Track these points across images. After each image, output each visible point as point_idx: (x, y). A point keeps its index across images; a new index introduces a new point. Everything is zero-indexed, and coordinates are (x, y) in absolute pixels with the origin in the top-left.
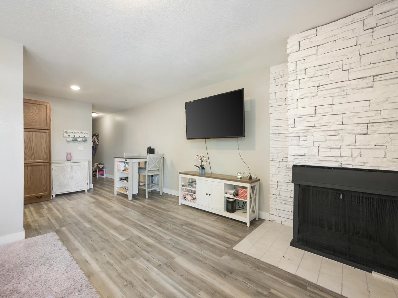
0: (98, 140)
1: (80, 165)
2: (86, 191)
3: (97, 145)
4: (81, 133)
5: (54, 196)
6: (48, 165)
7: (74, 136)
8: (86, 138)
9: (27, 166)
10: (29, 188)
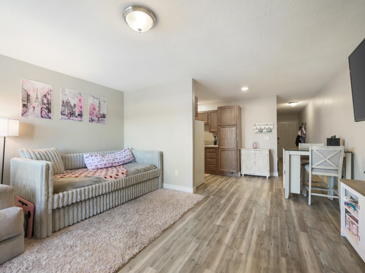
0: (305, 129)
1: (262, 153)
2: (267, 177)
3: (305, 134)
4: (266, 125)
5: (243, 175)
6: (236, 151)
7: (261, 128)
8: (271, 129)
9: (225, 150)
10: (226, 165)
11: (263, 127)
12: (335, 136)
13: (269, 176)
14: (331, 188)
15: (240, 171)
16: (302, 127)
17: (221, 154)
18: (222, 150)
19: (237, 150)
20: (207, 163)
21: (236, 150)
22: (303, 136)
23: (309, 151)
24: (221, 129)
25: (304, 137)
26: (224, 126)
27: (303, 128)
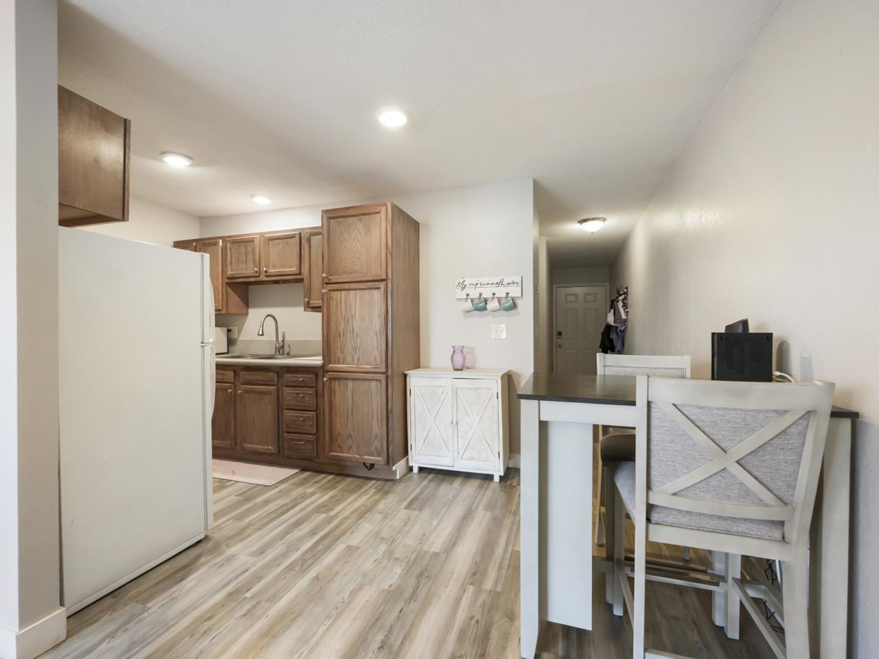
0: (625, 306)
1: (478, 389)
2: (497, 479)
3: (625, 321)
4: (500, 284)
5: (415, 470)
6: (384, 381)
7: (481, 295)
8: (513, 299)
9: (347, 379)
10: (350, 436)
11: (487, 294)
12: (745, 323)
13: (502, 474)
14: (730, 580)
15: (406, 453)
16: (618, 301)
17: (332, 391)
18: (335, 379)
19: (387, 377)
20: (285, 429)
21: (383, 377)
22: (619, 325)
23: (633, 403)
24: (334, 294)
25: (622, 329)
26: (344, 286)
27: (620, 304)
